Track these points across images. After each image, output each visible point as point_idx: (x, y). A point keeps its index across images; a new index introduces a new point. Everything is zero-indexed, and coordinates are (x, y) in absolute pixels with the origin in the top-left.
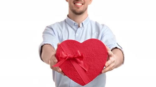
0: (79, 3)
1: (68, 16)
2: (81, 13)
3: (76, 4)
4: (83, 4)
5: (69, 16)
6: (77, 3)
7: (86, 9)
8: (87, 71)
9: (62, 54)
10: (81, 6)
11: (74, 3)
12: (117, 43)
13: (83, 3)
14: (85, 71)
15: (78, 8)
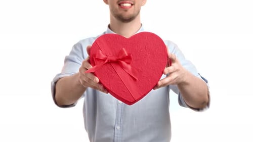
0: (126, 3)
1: (109, 26)
2: (130, 19)
3: (122, 5)
4: (132, 5)
5: (111, 26)
6: (124, 3)
7: (139, 12)
8: (137, 79)
9: (99, 54)
10: (130, 7)
11: (119, 5)
12: (199, 74)
13: (132, 3)
14: (135, 80)
15: (126, 11)
